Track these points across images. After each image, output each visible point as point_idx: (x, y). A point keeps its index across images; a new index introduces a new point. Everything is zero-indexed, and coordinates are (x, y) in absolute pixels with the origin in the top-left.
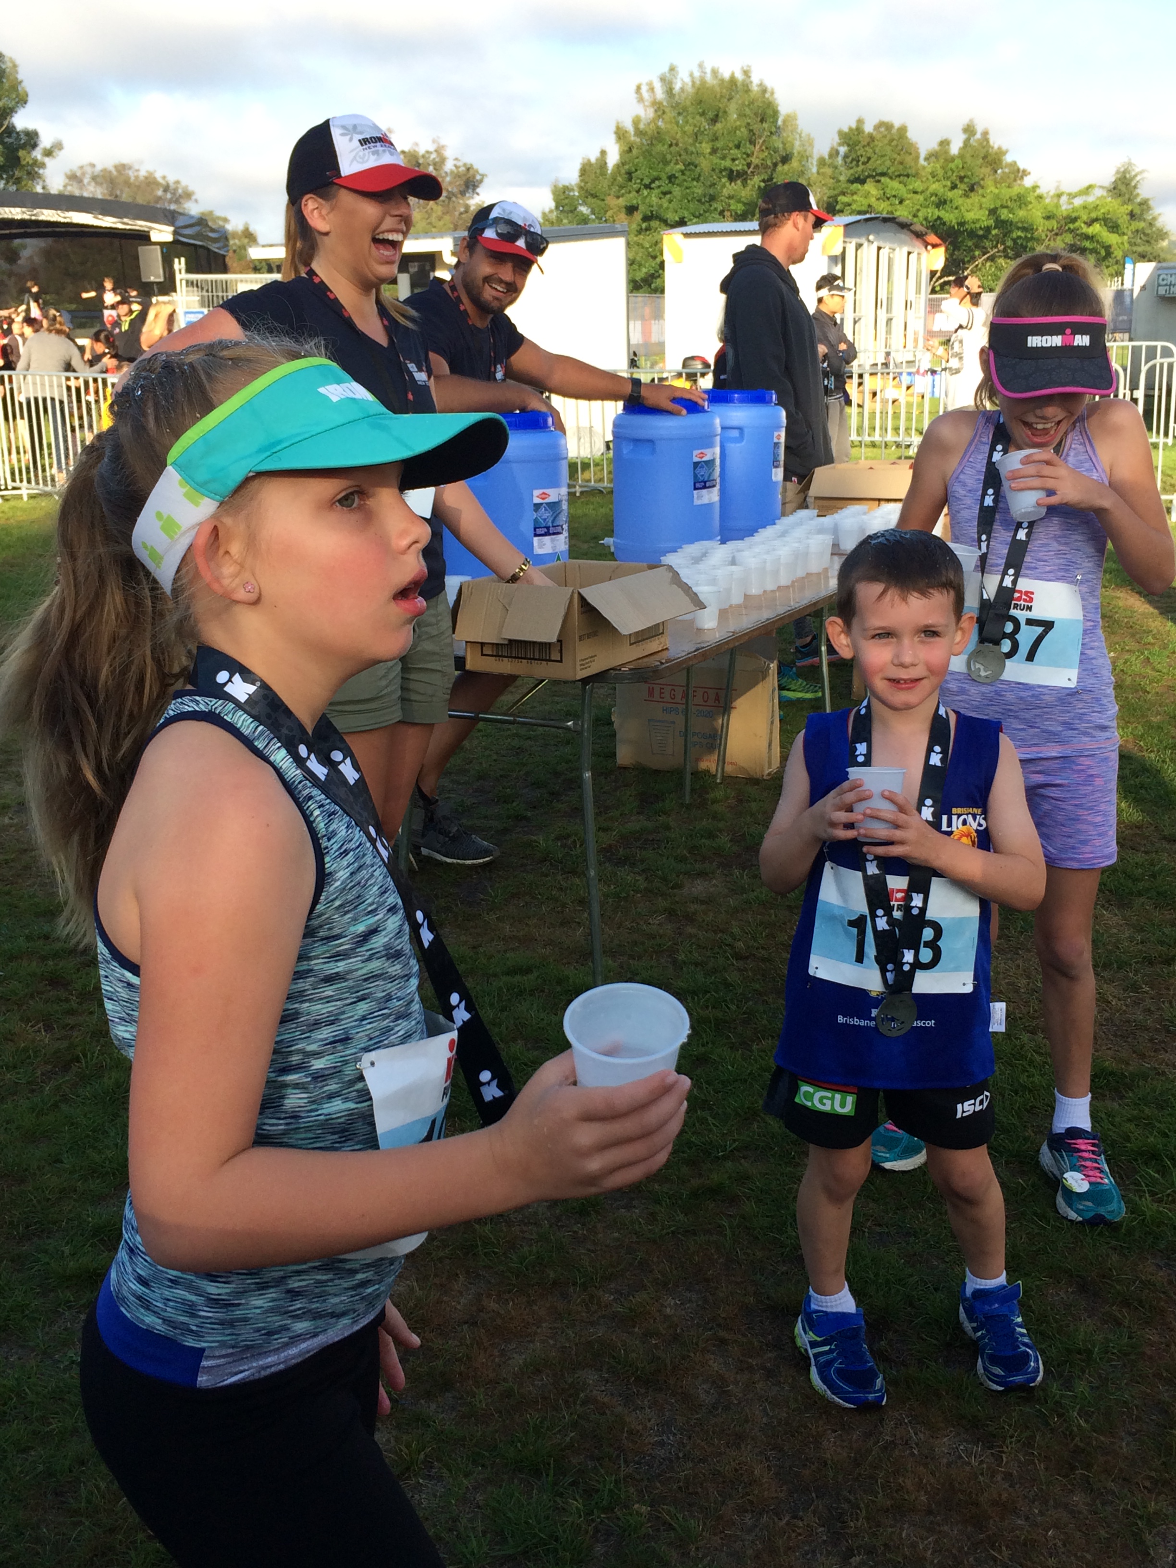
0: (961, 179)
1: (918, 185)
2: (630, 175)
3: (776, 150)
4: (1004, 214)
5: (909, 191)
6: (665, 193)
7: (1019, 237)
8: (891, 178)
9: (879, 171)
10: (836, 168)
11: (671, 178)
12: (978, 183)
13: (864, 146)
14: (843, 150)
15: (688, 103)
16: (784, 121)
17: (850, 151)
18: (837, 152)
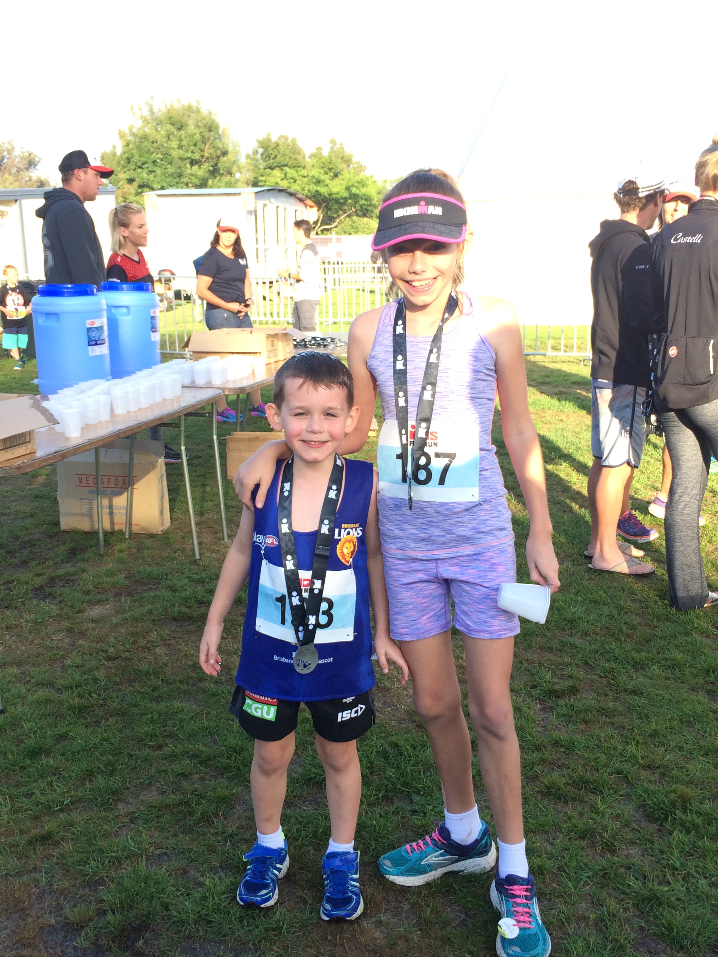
0: (330, 169)
1: (304, 172)
2: (128, 160)
3: (218, 148)
4: (354, 190)
5: (299, 175)
6: (152, 172)
7: (364, 204)
8: (290, 168)
9: (283, 164)
10: (257, 160)
11: (154, 162)
12: (340, 173)
13: (273, 149)
14: (261, 150)
15: (163, 118)
16: (223, 131)
17: (265, 151)
18: (257, 152)
